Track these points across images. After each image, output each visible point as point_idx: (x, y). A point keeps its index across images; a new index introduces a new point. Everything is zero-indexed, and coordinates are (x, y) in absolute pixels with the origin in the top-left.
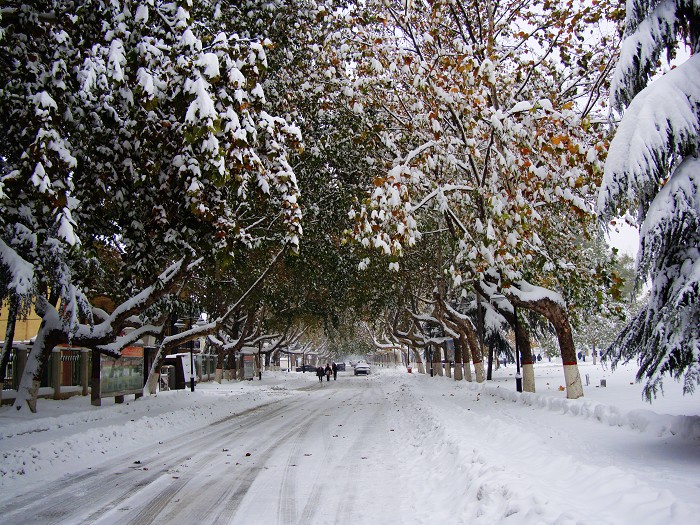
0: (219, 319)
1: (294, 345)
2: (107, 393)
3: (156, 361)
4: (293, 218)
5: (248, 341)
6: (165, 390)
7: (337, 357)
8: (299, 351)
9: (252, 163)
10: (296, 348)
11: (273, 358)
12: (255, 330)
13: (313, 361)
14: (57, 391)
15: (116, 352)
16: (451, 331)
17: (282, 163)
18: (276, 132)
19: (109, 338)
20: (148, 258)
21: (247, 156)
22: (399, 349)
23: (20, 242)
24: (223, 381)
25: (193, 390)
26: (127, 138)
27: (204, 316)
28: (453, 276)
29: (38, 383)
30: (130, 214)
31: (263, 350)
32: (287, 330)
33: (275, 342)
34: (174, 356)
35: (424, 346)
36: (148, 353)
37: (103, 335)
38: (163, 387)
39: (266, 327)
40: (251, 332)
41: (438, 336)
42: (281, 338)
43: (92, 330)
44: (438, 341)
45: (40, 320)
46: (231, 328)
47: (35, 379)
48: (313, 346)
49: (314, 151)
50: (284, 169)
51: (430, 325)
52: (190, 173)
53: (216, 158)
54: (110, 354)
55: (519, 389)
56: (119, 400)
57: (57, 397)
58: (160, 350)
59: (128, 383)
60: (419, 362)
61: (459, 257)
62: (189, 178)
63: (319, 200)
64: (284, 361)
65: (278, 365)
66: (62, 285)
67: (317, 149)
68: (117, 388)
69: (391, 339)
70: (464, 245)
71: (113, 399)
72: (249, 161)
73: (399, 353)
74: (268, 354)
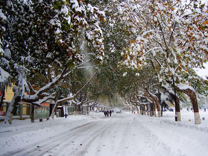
0: (75, 95)
1: (99, 104)
2: (37, 118)
3: (54, 108)
4: (100, 48)
5: (84, 102)
6: (58, 117)
7: (111, 108)
8: (100, 106)
9: (83, 24)
10: (99, 105)
11: (92, 108)
12: (87, 99)
13: (104, 109)
14: (21, 117)
15: (39, 104)
16: (150, 100)
17: (97, 25)
18: (94, 13)
19: (37, 100)
20: (41, 65)
21: (82, 21)
22: (131, 106)
23: (4, 64)
24: (76, 115)
25: (66, 118)
26: (32, 13)
27: (71, 94)
28: (159, 78)
29: (12, 114)
30: (34, 47)
31: (89, 105)
32: (96, 99)
33: (93, 103)
34: (61, 107)
35: (140, 105)
36: (52, 106)
37: (35, 99)
38: (57, 116)
39: (90, 98)
40: (85, 100)
41: (144, 102)
42: (94, 102)
43: (29, 96)
44: (145, 104)
45: (14, 93)
46: (79, 98)
47: (11, 113)
48: (105, 105)
49: (107, 35)
50: (97, 28)
51: (142, 98)
52: (57, 26)
53: (67, 16)
54: (37, 105)
55: (176, 120)
56: (41, 120)
57: (21, 119)
58: (56, 105)
59: (44, 115)
60: (138, 110)
61: (161, 72)
62: (56, 28)
63: (108, 54)
64: (95, 109)
65: (94, 110)
66: (19, 80)
67: (108, 34)
68: (40, 116)
69: (129, 103)
70: (163, 67)
71: (39, 120)
72: (82, 23)
73: (131, 107)
74: (91, 107)
